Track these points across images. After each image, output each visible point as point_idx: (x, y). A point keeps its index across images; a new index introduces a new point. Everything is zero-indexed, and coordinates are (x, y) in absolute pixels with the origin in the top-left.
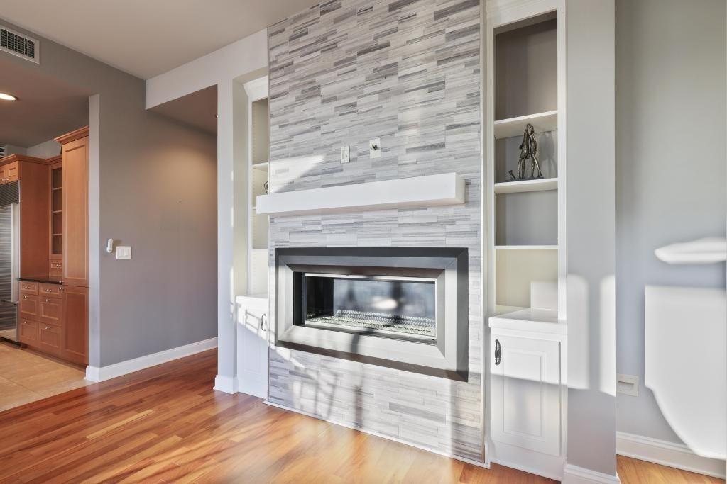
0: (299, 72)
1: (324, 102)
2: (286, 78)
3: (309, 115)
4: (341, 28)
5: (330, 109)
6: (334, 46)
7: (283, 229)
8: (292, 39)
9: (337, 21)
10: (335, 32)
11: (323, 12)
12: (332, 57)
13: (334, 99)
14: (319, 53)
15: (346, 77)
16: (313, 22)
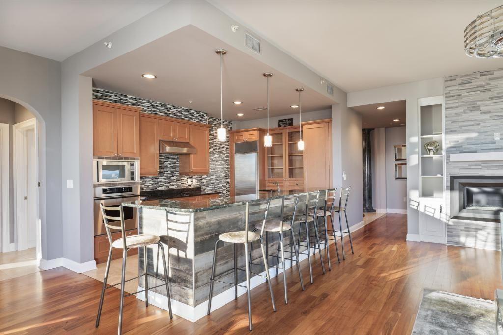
0: (464, 99)
1: (482, 113)
2: (457, 101)
3: (472, 118)
4: (493, 83)
5: (487, 116)
6: (489, 90)
7: (454, 167)
8: (460, 84)
9: (490, 79)
10: (490, 84)
11: (481, 75)
12: (488, 95)
13: (490, 112)
14: (479, 92)
15: (498, 104)
16: (475, 78)
